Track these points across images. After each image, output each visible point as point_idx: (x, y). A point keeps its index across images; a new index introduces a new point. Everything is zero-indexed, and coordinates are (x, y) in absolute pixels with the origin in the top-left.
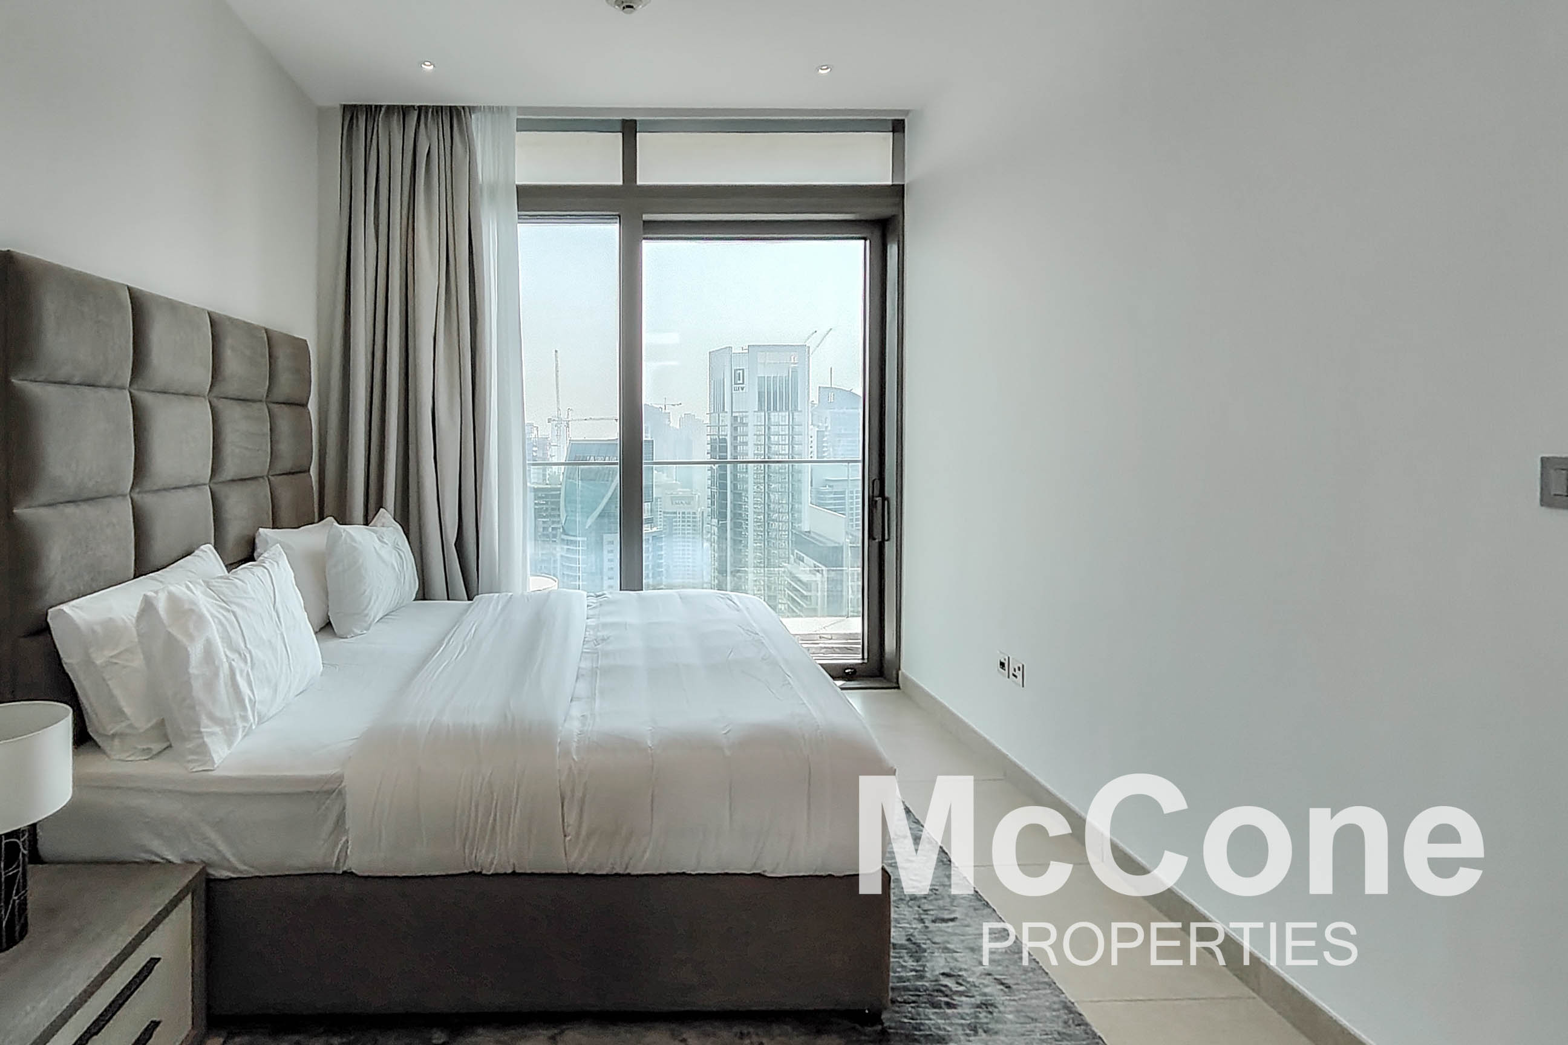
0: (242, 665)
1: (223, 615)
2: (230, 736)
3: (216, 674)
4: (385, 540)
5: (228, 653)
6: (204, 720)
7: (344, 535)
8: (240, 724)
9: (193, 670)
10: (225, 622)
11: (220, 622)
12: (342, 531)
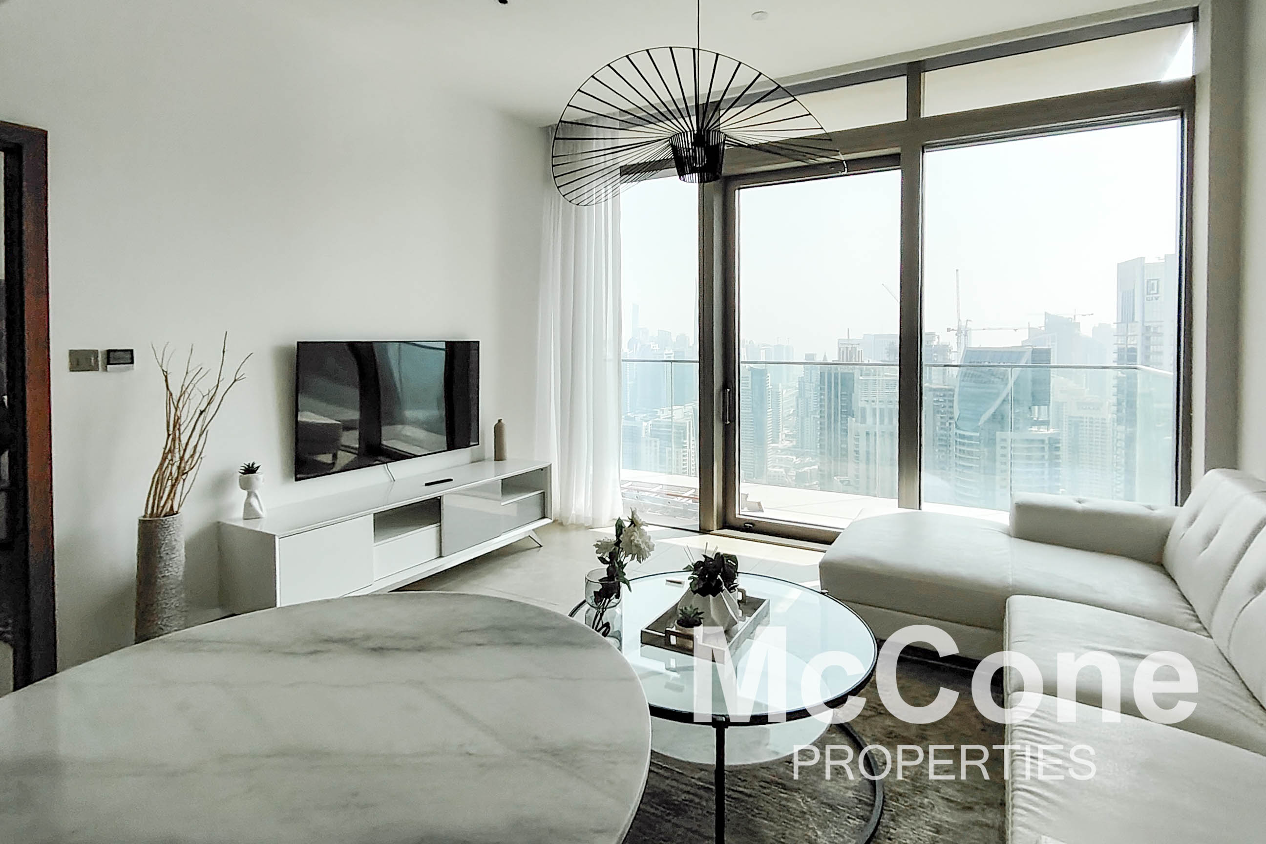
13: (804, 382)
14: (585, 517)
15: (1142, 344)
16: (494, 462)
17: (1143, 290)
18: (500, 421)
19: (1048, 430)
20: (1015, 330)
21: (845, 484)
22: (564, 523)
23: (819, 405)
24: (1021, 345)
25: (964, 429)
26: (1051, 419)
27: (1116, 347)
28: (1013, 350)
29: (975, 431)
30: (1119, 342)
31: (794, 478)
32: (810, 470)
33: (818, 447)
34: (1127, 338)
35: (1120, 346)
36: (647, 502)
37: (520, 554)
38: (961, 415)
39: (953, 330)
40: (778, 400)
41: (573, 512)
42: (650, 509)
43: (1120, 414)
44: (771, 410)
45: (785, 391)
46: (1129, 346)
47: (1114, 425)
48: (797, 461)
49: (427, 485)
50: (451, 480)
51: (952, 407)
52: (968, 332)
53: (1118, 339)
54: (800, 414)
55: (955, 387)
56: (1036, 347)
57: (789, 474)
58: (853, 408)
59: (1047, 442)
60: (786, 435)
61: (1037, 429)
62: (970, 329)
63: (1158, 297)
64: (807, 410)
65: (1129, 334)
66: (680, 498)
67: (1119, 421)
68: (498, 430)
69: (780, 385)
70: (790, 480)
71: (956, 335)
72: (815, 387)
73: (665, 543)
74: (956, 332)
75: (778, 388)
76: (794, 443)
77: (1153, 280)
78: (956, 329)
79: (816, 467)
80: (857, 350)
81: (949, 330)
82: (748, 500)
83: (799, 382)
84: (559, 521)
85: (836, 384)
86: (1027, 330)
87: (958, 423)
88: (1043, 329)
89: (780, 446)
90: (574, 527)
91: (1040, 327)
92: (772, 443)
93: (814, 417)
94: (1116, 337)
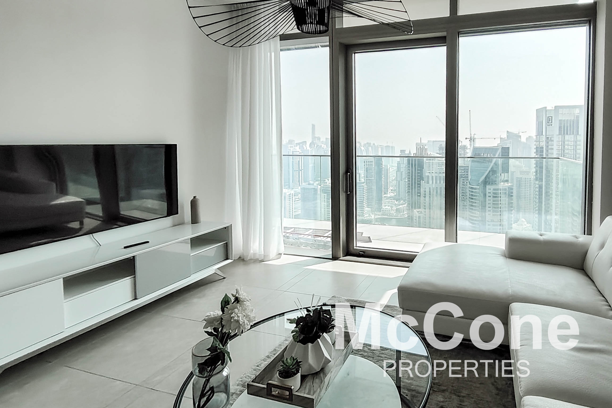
13: (400, 164)
14: (259, 255)
15: (546, 145)
16: (191, 224)
17: (546, 121)
18: (195, 197)
19: (508, 184)
20: (495, 139)
21: (419, 213)
22: (245, 260)
23: (407, 175)
24: (497, 145)
25: (472, 184)
26: (509, 179)
27: (535, 146)
28: (494, 148)
29: (478, 186)
30: (537, 144)
31: (395, 211)
32: (403, 207)
33: (407, 195)
34: (540, 142)
35: (537, 146)
36: (302, 241)
37: (209, 285)
38: (472, 178)
39: (468, 138)
40: (387, 173)
41: (252, 252)
42: (304, 245)
43: (537, 176)
44: (384, 178)
45: (391, 168)
46: (540, 146)
47: (534, 181)
48: (397, 203)
49: (125, 248)
50: (148, 242)
51: (468, 175)
52: (475, 140)
53: (536, 143)
54: (398, 180)
55: (469, 165)
56: (504, 147)
57: (393, 209)
58: (423, 177)
59: (507, 189)
60: (391, 190)
61: (503, 184)
62: (476, 138)
63: (552, 124)
64: (402, 176)
65: (540, 141)
66: (322, 237)
67: (536, 179)
68: (194, 203)
69: (389, 165)
70: (393, 212)
71: (469, 141)
72: (405, 166)
73: (309, 269)
74: (470, 139)
75: (388, 167)
76: (395, 194)
77: (550, 117)
78: (470, 138)
79: (406, 205)
80: (425, 148)
81: (466, 139)
82: (363, 235)
83: (397, 164)
84: (242, 258)
85: (415, 165)
86: (499, 139)
87: (470, 182)
88: (506, 138)
89: (389, 195)
90: (252, 261)
91: (505, 138)
92: (384, 194)
93: (405, 181)
94: (535, 142)
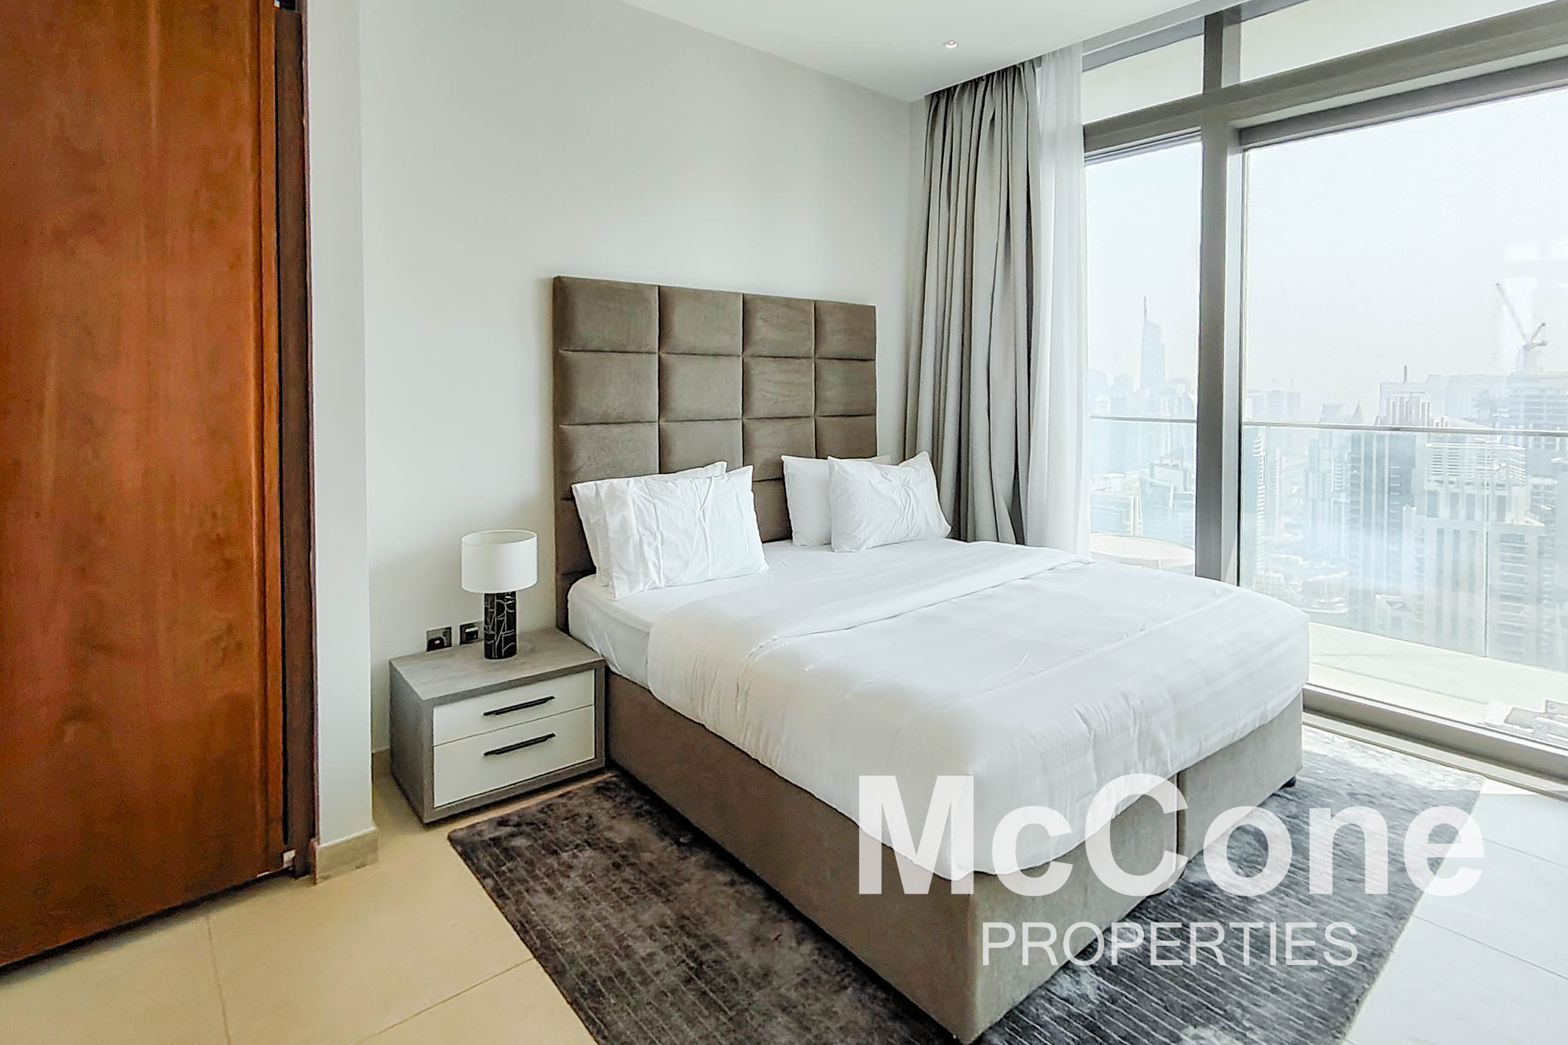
0: (652, 540)
1: (645, 506)
2: (632, 585)
3: (627, 541)
4: (888, 477)
5: (640, 529)
6: (616, 568)
7: (836, 467)
8: (642, 577)
9: (611, 535)
10: (643, 508)
11: (639, 508)
12: (835, 463)
